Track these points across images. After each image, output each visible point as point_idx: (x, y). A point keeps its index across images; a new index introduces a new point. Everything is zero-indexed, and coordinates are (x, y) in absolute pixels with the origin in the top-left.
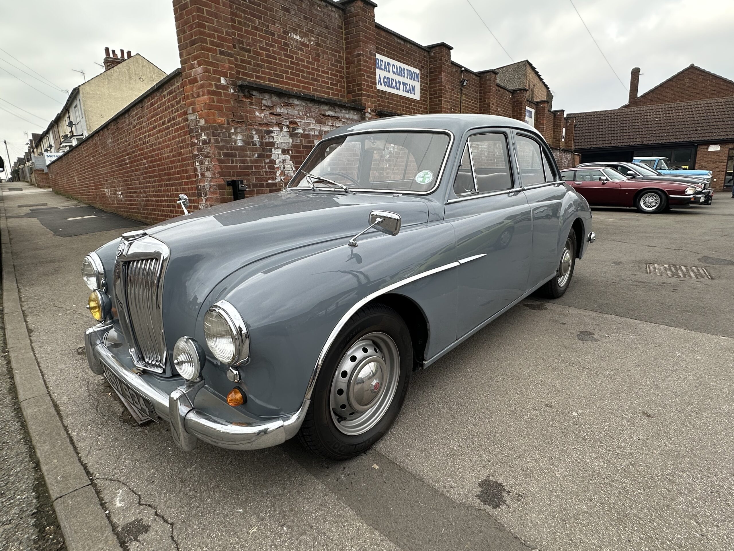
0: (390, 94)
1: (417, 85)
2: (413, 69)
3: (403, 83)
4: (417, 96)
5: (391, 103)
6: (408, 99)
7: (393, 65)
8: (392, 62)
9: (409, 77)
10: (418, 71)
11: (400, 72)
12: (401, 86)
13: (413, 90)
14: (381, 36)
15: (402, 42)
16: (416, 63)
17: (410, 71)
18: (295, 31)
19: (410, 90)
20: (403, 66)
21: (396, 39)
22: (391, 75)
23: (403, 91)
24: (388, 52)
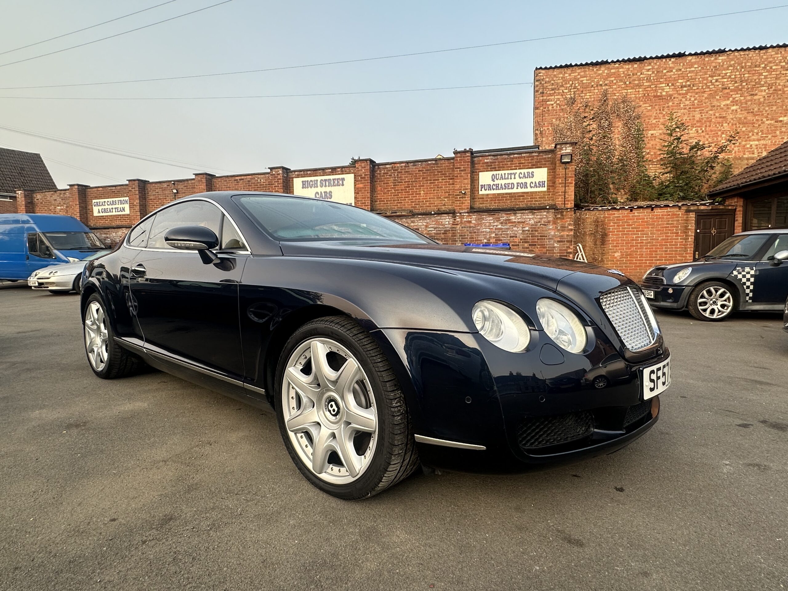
0: (106, 216)
1: (127, 207)
2: (122, 199)
3: (115, 208)
4: (127, 212)
5: (107, 220)
6: (120, 215)
7: (108, 201)
8: (106, 200)
9: (119, 203)
10: (127, 198)
11: (113, 203)
12: (114, 210)
13: (124, 209)
14: (99, 191)
15: (114, 188)
16: (125, 195)
17: (121, 200)
18: (58, 206)
19: (121, 210)
20: (114, 199)
21: (109, 188)
22: (106, 207)
23: (116, 212)
24: (104, 197)
